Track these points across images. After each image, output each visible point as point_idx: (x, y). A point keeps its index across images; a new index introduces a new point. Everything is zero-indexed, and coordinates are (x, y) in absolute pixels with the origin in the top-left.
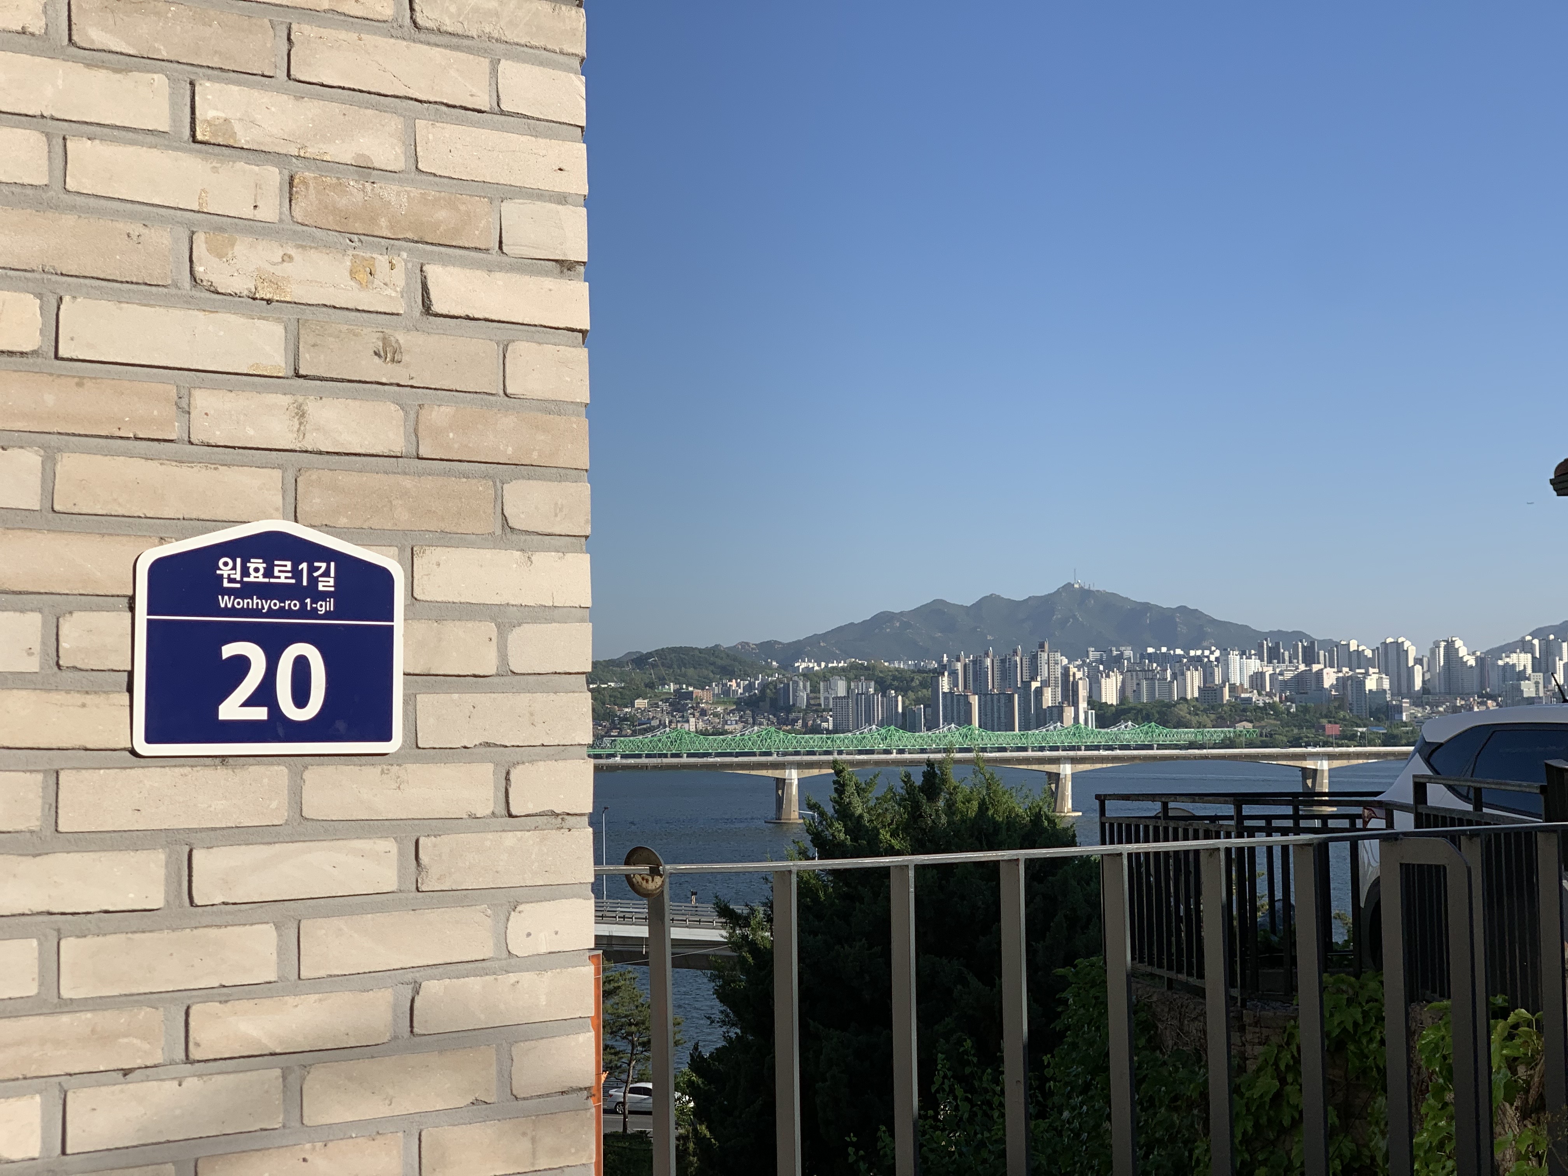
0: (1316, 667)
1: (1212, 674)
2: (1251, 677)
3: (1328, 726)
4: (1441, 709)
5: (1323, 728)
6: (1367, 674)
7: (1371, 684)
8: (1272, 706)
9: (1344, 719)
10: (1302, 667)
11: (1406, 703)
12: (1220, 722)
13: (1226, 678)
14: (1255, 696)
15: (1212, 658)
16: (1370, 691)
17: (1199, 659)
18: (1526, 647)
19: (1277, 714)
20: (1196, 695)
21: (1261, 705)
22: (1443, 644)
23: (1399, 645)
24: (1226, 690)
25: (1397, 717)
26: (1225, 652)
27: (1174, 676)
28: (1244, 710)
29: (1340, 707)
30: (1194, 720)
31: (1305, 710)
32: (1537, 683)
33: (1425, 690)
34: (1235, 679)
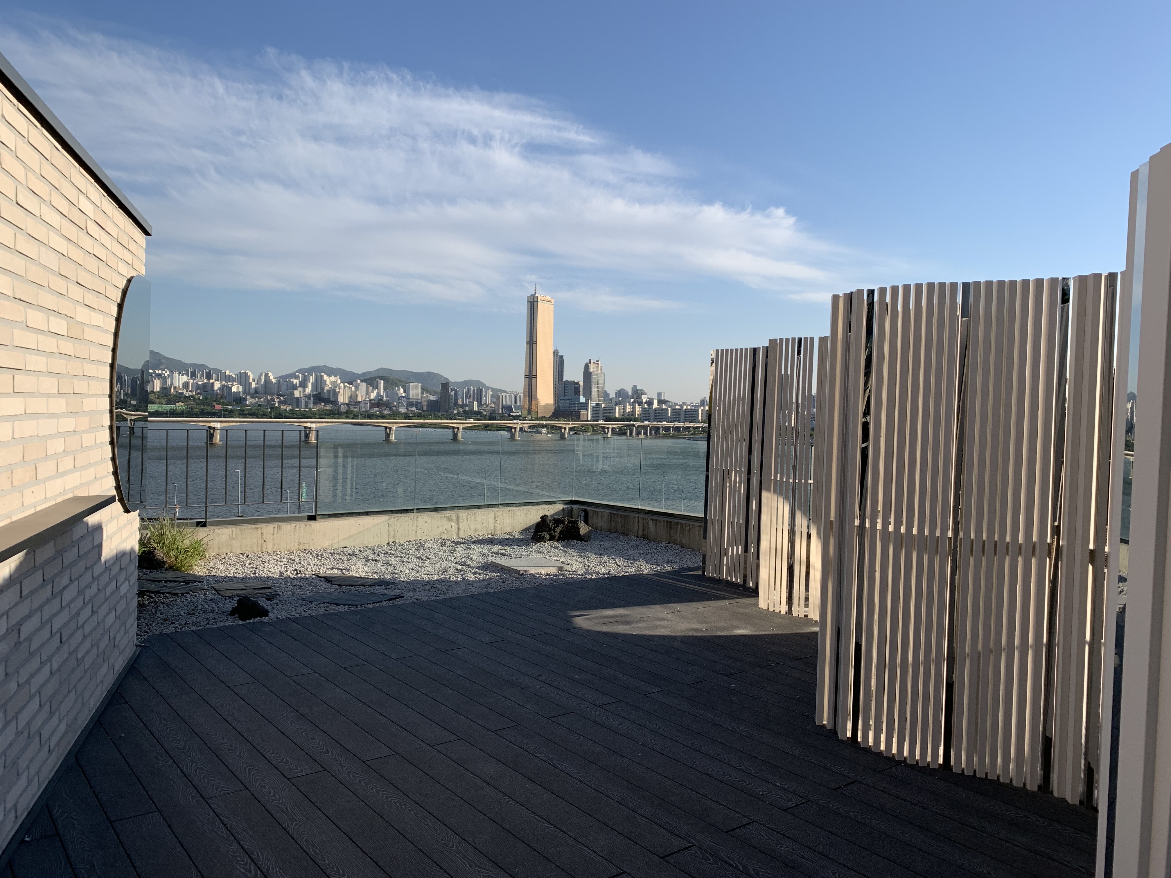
0: (211, 381)
1: (166, 381)
2: (183, 383)
3: (216, 406)
4: (262, 400)
5: (214, 406)
6: (233, 385)
7: (234, 389)
8: (192, 396)
9: (223, 402)
10: (206, 381)
11: (248, 397)
12: (169, 402)
13: (172, 384)
14: (185, 392)
15: (166, 375)
16: (234, 392)
17: (160, 375)
18: (297, 377)
19: (195, 400)
20: (158, 390)
21: (187, 395)
22: (264, 374)
23: (246, 374)
24: (172, 389)
25: (244, 402)
26: (172, 372)
28: (180, 397)
29: (221, 398)
30: (158, 401)
31: (206, 398)
32: (300, 391)
33: (256, 392)
34: (176, 384)
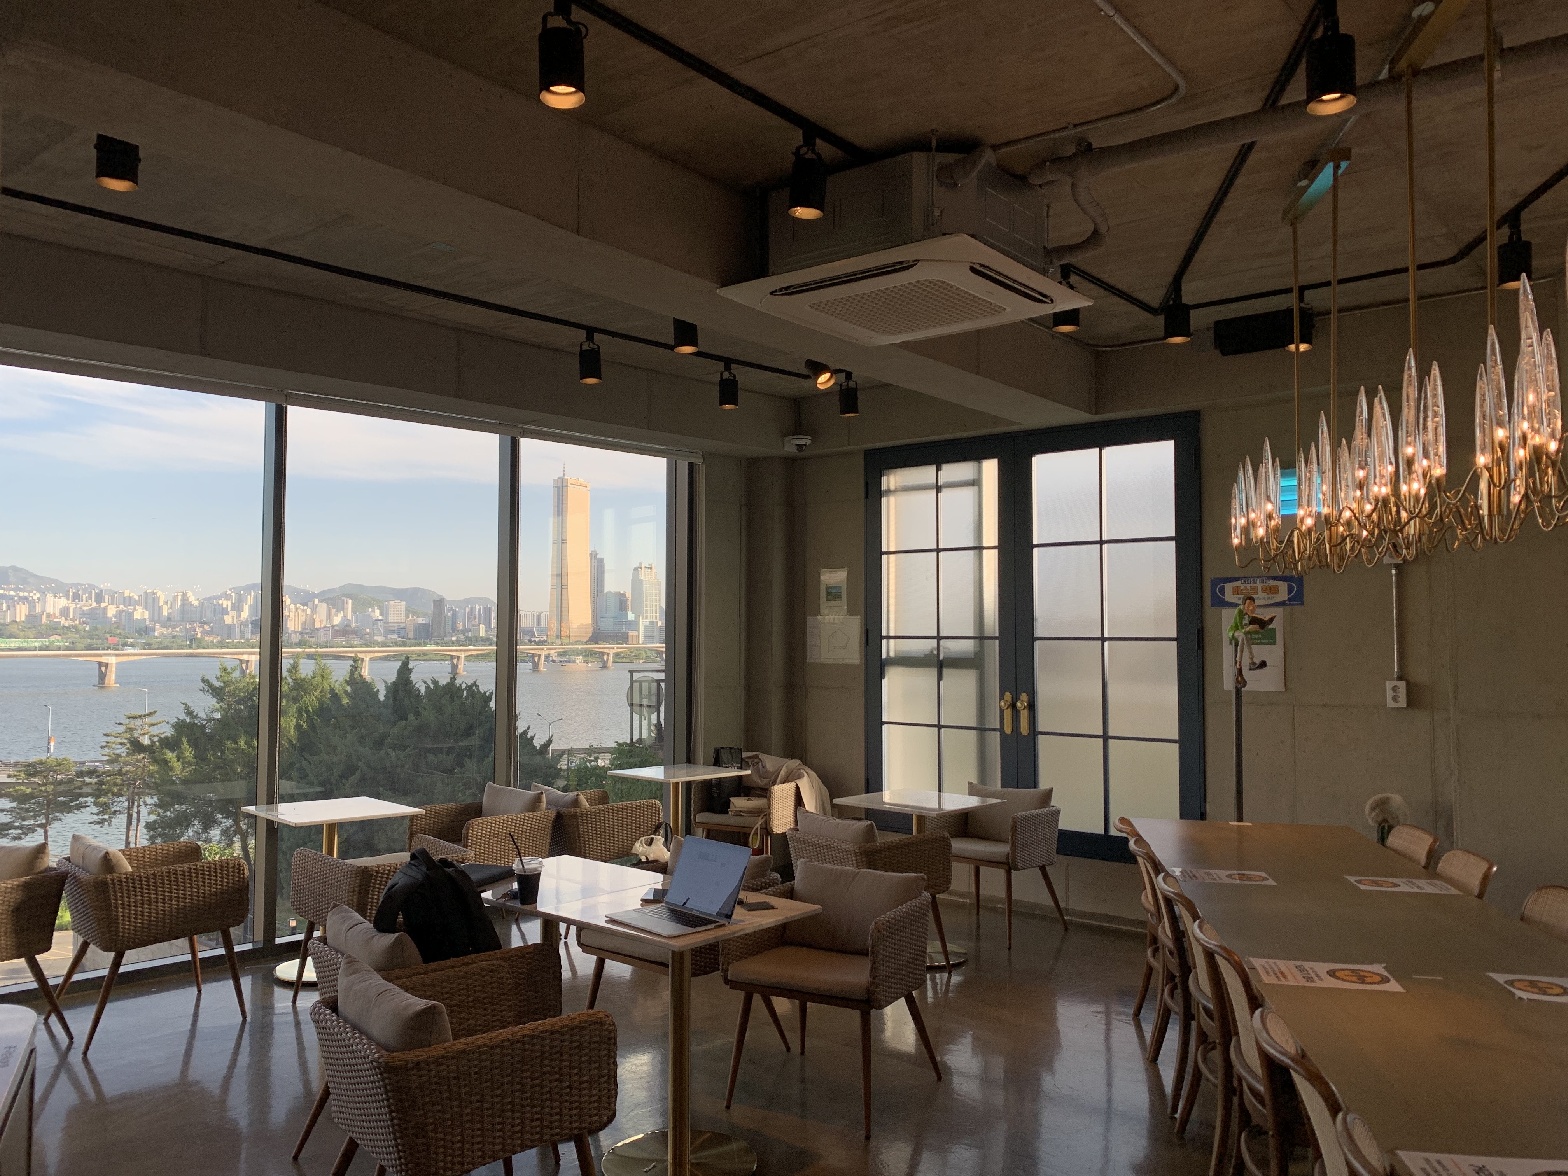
0: (103, 605)
1: (35, 607)
2: (61, 609)
3: (110, 638)
4: (178, 629)
5: (107, 639)
6: (135, 609)
7: (137, 615)
8: (74, 627)
9: (120, 634)
10: (94, 605)
11: (158, 626)
12: (39, 635)
13: (44, 610)
14: (63, 621)
15: (35, 598)
16: (137, 619)
17: (26, 598)
18: (228, 597)
19: (77, 631)
20: (23, 619)
21: (67, 625)
22: (180, 594)
23: (154, 594)
25: (152, 633)
26: (43, 594)
27: (9, 608)
28: (56, 629)
29: (117, 628)
30: (22, 634)
31: (95, 629)
32: (233, 617)
33: (169, 619)
34: (50, 610)
